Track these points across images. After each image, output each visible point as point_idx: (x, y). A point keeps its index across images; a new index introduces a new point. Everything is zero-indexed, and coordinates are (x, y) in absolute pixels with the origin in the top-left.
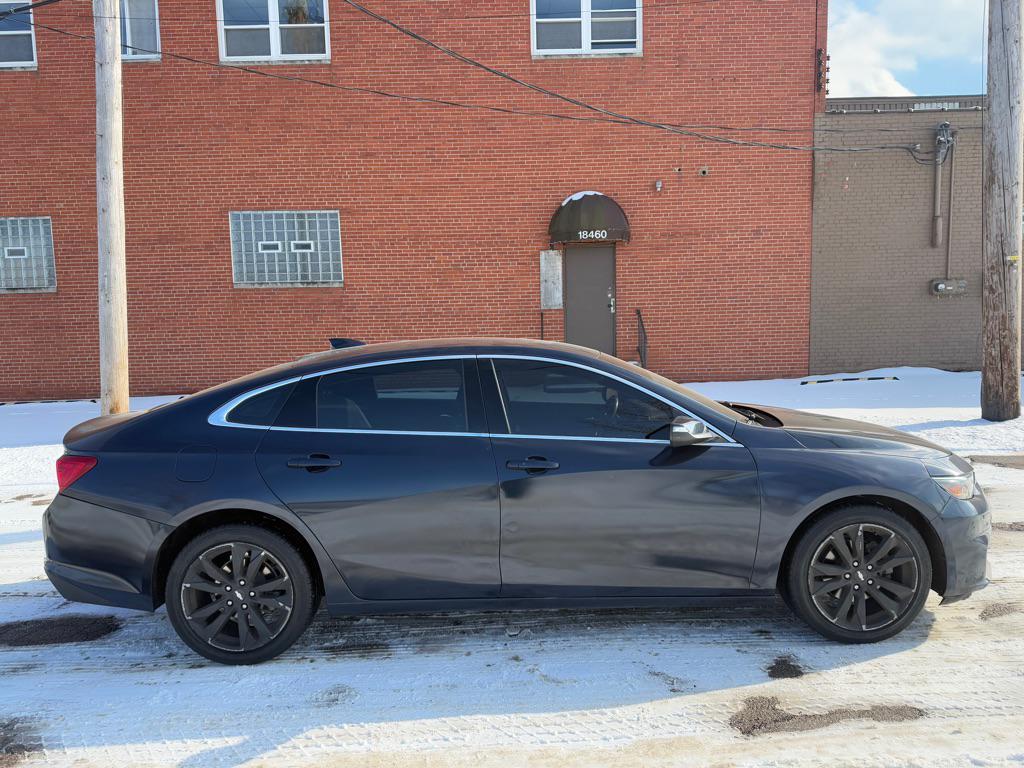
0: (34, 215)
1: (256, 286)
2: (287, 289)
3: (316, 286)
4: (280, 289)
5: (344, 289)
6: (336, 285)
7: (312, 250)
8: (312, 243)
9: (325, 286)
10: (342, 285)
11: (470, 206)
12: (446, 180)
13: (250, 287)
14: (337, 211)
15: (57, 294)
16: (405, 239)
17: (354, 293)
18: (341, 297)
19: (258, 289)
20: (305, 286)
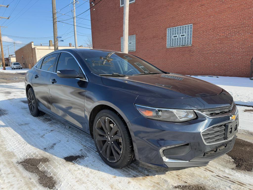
0: (133, 35)
1: (171, 47)
2: (178, 47)
3: (185, 46)
4: (177, 48)
5: (192, 46)
6: (190, 46)
7: (185, 36)
8: (185, 34)
9: (187, 46)
10: (191, 45)
11: (233, 15)
12: (226, 8)
13: (170, 48)
14: (192, 24)
15: (136, 52)
16: (210, 30)
17: (194, 47)
18: (191, 49)
19: (172, 48)
20: (182, 46)
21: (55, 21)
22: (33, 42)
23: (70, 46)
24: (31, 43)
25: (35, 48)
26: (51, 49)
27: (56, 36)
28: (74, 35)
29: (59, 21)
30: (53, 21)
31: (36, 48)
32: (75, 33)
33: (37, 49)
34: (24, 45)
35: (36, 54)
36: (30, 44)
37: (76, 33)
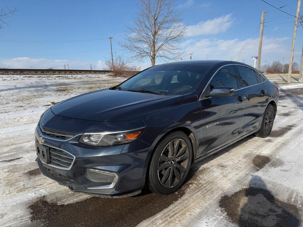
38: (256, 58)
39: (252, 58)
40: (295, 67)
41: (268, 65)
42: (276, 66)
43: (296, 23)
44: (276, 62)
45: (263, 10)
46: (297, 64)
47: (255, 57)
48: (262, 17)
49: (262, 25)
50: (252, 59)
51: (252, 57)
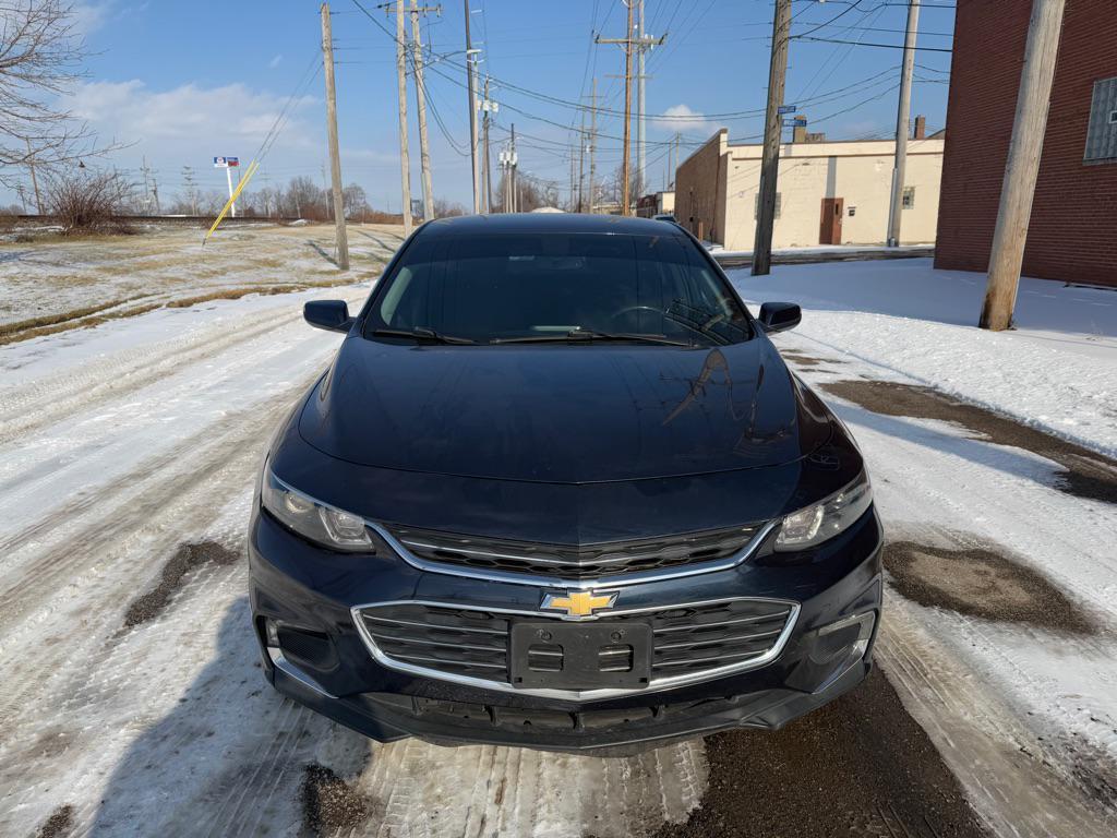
21: (779, 38)
22: (724, 131)
23: (915, 136)
24: (719, 136)
25: (726, 155)
26: (793, 155)
27: (775, 105)
28: (902, 84)
29: (799, 37)
30: (774, 38)
31: (729, 155)
32: (907, 73)
33: (734, 159)
34: (697, 147)
35: (728, 181)
36: (716, 141)
37: (910, 74)
38: (231, 164)
39: (216, 162)
40: (358, 200)
41: (275, 189)
42: (302, 195)
43: (402, 63)
44: (300, 179)
45: (324, 4)
46: (360, 189)
47: (224, 159)
48: (324, 28)
49: (327, 56)
50: (216, 165)
51: (216, 159)
